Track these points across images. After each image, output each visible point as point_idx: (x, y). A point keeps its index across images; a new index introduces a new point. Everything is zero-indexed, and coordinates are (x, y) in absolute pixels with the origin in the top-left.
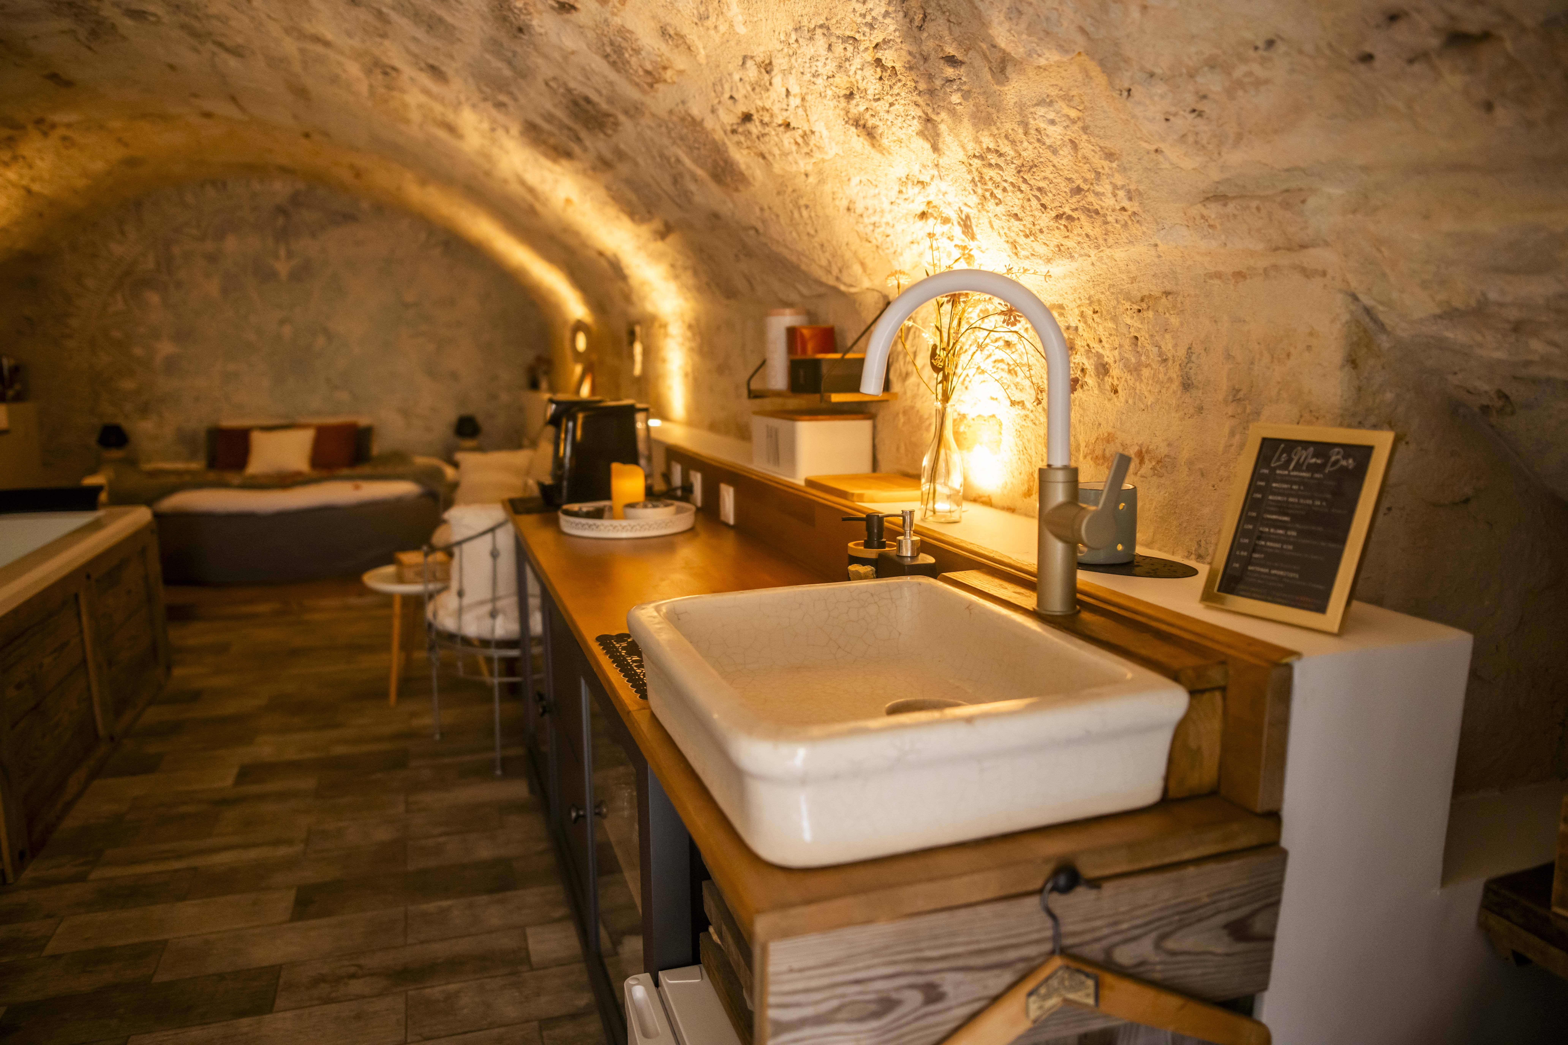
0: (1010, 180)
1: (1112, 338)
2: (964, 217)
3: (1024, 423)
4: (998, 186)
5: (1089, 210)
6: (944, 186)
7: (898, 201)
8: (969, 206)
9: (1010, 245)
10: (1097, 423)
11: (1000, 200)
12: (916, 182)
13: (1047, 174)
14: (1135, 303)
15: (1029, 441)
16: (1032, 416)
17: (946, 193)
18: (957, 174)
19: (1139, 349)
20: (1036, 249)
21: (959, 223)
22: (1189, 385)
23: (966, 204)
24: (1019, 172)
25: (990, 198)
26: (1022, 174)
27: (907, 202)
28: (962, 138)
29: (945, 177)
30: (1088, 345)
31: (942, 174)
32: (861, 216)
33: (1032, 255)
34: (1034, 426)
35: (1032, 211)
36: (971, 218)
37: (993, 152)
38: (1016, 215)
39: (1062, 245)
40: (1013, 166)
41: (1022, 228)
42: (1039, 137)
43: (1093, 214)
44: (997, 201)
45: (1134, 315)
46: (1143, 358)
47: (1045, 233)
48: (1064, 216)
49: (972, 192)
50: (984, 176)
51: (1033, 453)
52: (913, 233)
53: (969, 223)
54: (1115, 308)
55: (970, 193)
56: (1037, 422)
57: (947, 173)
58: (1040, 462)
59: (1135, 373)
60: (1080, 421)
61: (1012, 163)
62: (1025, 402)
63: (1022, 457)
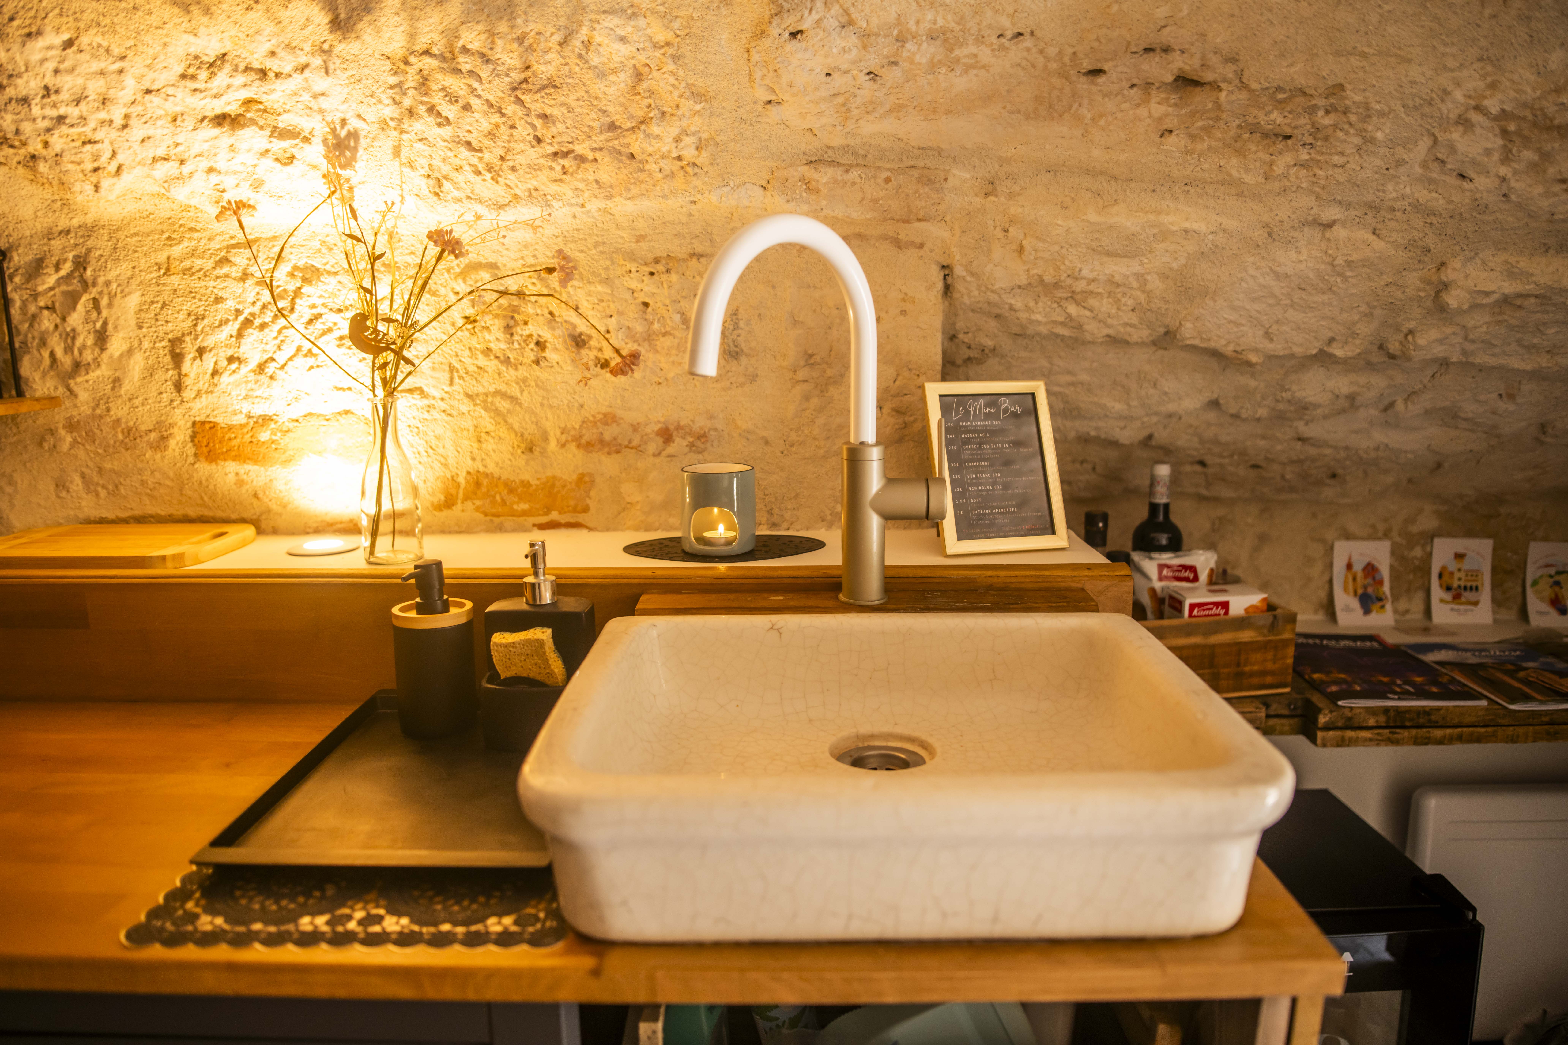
0: (486, 95)
1: (604, 304)
2: (343, 134)
3: (426, 416)
4: (457, 101)
5: (620, 153)
6: (320, 83)
7: (170, 91)
8: (364, 120)
9: (431, 182)
10: (576, 405)
11: (447, 118)
12: (242, 67)
13: (571, 100)
14: (646, 264)
15: (438, 438)
16: (442, 405)
17: (323, 94)
18: (366, 71)
19: (650, 317)
20: (477, 191)
21: (325, 141)
22: (737, 353)
23: (359, 116)
24: (514, 89)
25: (426, 114)
26: (519, 93)
27: (199, 95)
28: (419, 25)
29: (338, 72)
30: (551, 313)
31: (331, 66)
33: (469, 197)
34: (449, 418)
35: (509, 142)
36: (361, 137)
37: (473, 54)
38: (469, 143)
39: (536, 190)
40: (507, 79)
41: (475, 161)
42: (583, 52)
43: (624, 158)
44: (439, 120)
45: (644, 278)
46: (656, 326)
47: (521, 172)
48: (572, 155)
49: (388, 101)
50: (430, 84)
51: (451, 452)
52: (177, 145)
53: (352, 144)
54: (607, 269)
55: (380, 101)
56: (454, 413)
57: (345, 66)
58: (470, 462)
59: (646, 344)
60: (542, 405)
61: (507, 75)
62: (425, 389)
63: (425, 459)
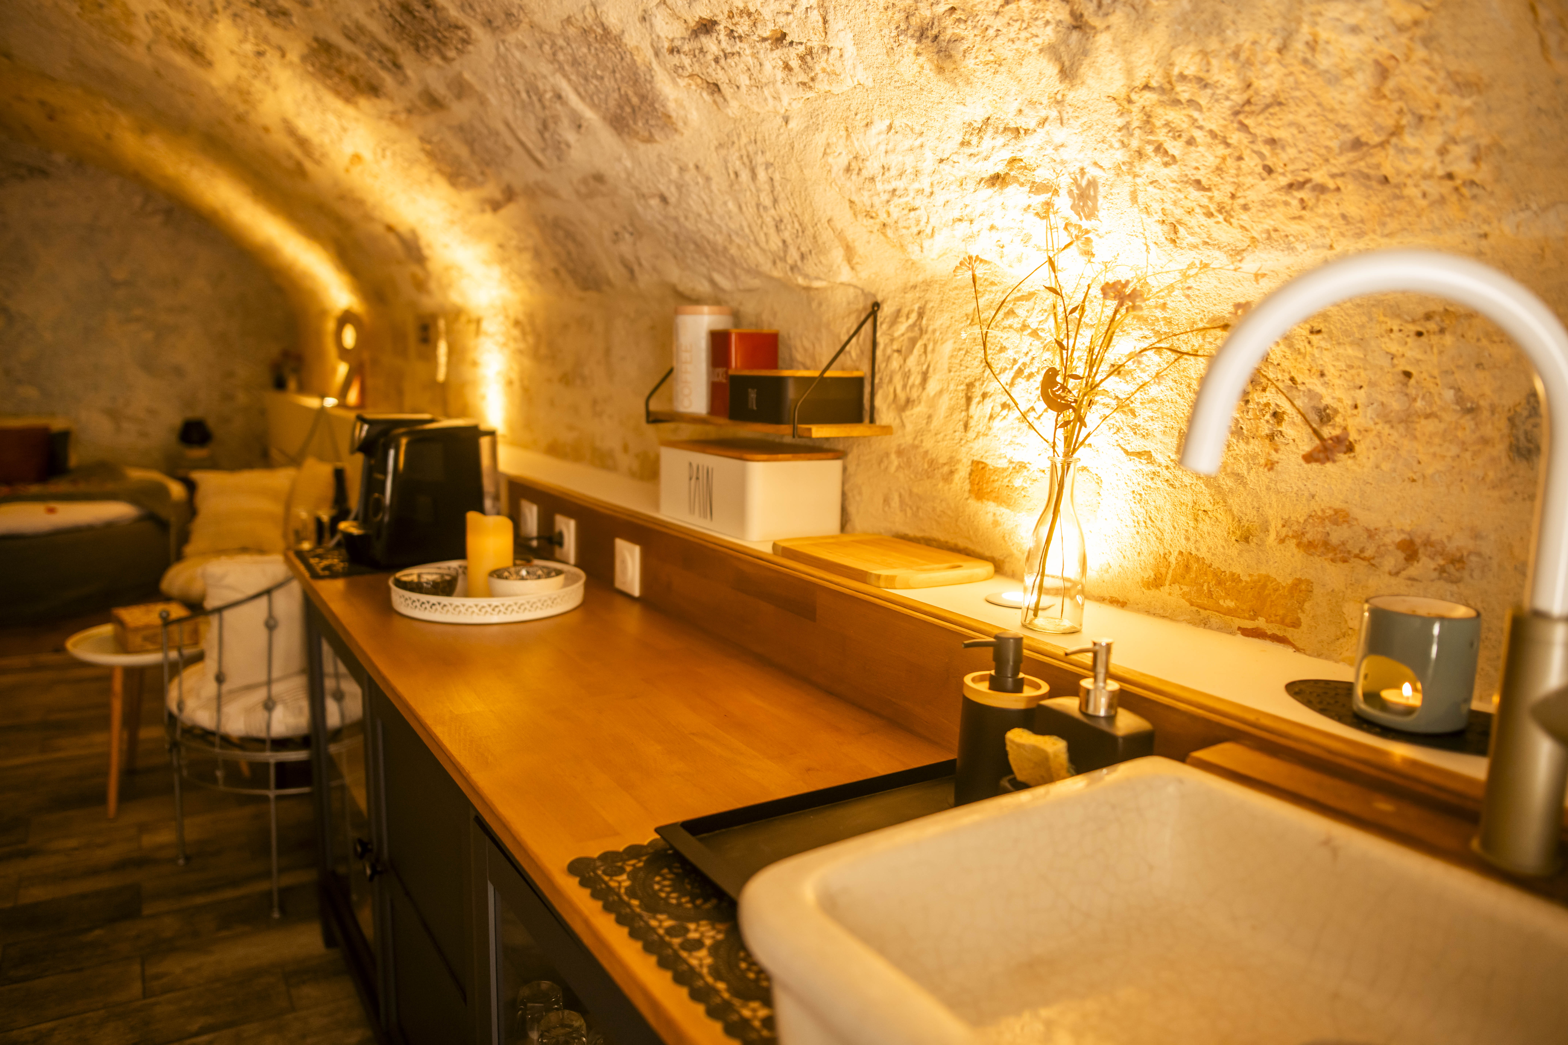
0: (1209, 126)
1: (1353, 372)
2: (1084, 183)
3: (1150, 483)
4: (1180, 136)
5: (1368, 177)
6: (1060, 135)
7: (955, 158)
8: (1101, 167)
9: (1166, 228)
10: (1306, 494)
11: (1173, 157)
12: (1001, 129)
13: (1301, 117)
14: (1414, 321)
15: (1158, 509)
16: (1166, 474)
17: (1062, 146)
18: (1096, 116)
19: (1412, 392)
20: (1215, 235)
21: (1070, 192)
22: (1529, 451)
23: (1095, 164)
24: (1236, 113)
25: (1153, 154)
26: (1241, 117)
27: (974, 159)
28: (1133, 58)
29: (1071, 121)
30: (1292, 379)
31: (1065, 116)
32: (872, 179)
33: (1206, 243)
34: (1171, 489)
35: (1238, 176)
36: (1100, 185)
37: (1190, 81)
38: (1198, 182)
39: (1276, 230)
40: (1228, 104)
41: (1205, 201)
42: (1309, 56)
43: (1374, 184)
44: (1166, 159)
45: (1409, 340)
46: (1419, 404)
47: (1254, 210)
48: (1308, 186)
49: (1117, 145)
50: (1154, 120)
51: (1167, 527)
52: (966, 206)
53: (1092, 193)
54: (1362, 326)
55: (1111, 146)
56: (1177, 484)
57: (1077, 114)
58: (1184, 542)
59: (1401, 428)
60: (1268, 488)
61: (1227, 98)
62: (1153, 454)
63: (1142, 530)
